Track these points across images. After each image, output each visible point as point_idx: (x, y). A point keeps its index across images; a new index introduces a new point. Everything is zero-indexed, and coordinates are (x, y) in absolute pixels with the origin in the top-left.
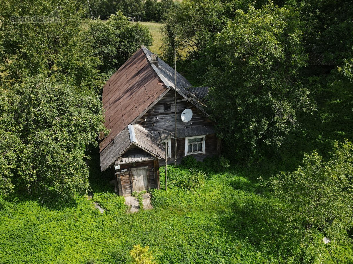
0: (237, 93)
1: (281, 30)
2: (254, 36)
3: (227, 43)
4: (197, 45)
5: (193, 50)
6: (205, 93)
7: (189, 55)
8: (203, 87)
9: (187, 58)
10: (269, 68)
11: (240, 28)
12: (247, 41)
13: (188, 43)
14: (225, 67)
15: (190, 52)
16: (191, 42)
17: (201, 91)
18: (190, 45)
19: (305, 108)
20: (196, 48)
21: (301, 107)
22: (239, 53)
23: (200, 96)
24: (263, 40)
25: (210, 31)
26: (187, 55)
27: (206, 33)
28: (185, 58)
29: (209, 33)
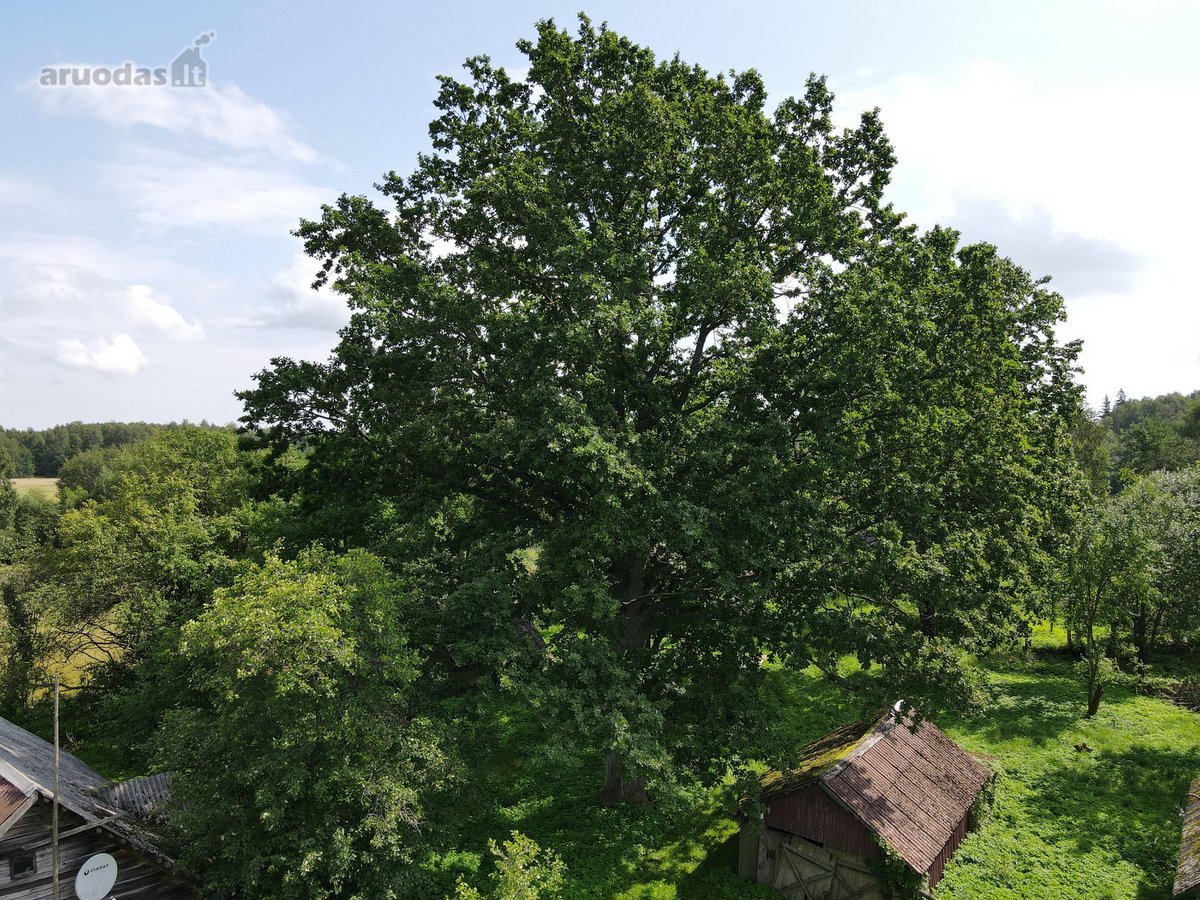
0: (256, 772)
1: (346, 606)
2: (285, 626)
3: (217, 645)
4: (121, 640)
5: (107, 659)
6: (158, 795)
7: (90, 677)
8: (149, 776)
9: (83, 687)
10: (331, 694)
11: (248, 605)
12: (266, 638)
13: (85, 639)
14: (218, 705)
15: (93, 668)
16: (98, 632)
17: (143, 792)
18: (96, 644)
19: (439, 780)
20: (117, 653)
21: (430, 780)
22: (248, 669)
23: (141, 809)
24: (305, 632)
25: (168, 596)
26: (83, 680)
27: (154, 605)
28: (78, 688)
29: (165, 603)
